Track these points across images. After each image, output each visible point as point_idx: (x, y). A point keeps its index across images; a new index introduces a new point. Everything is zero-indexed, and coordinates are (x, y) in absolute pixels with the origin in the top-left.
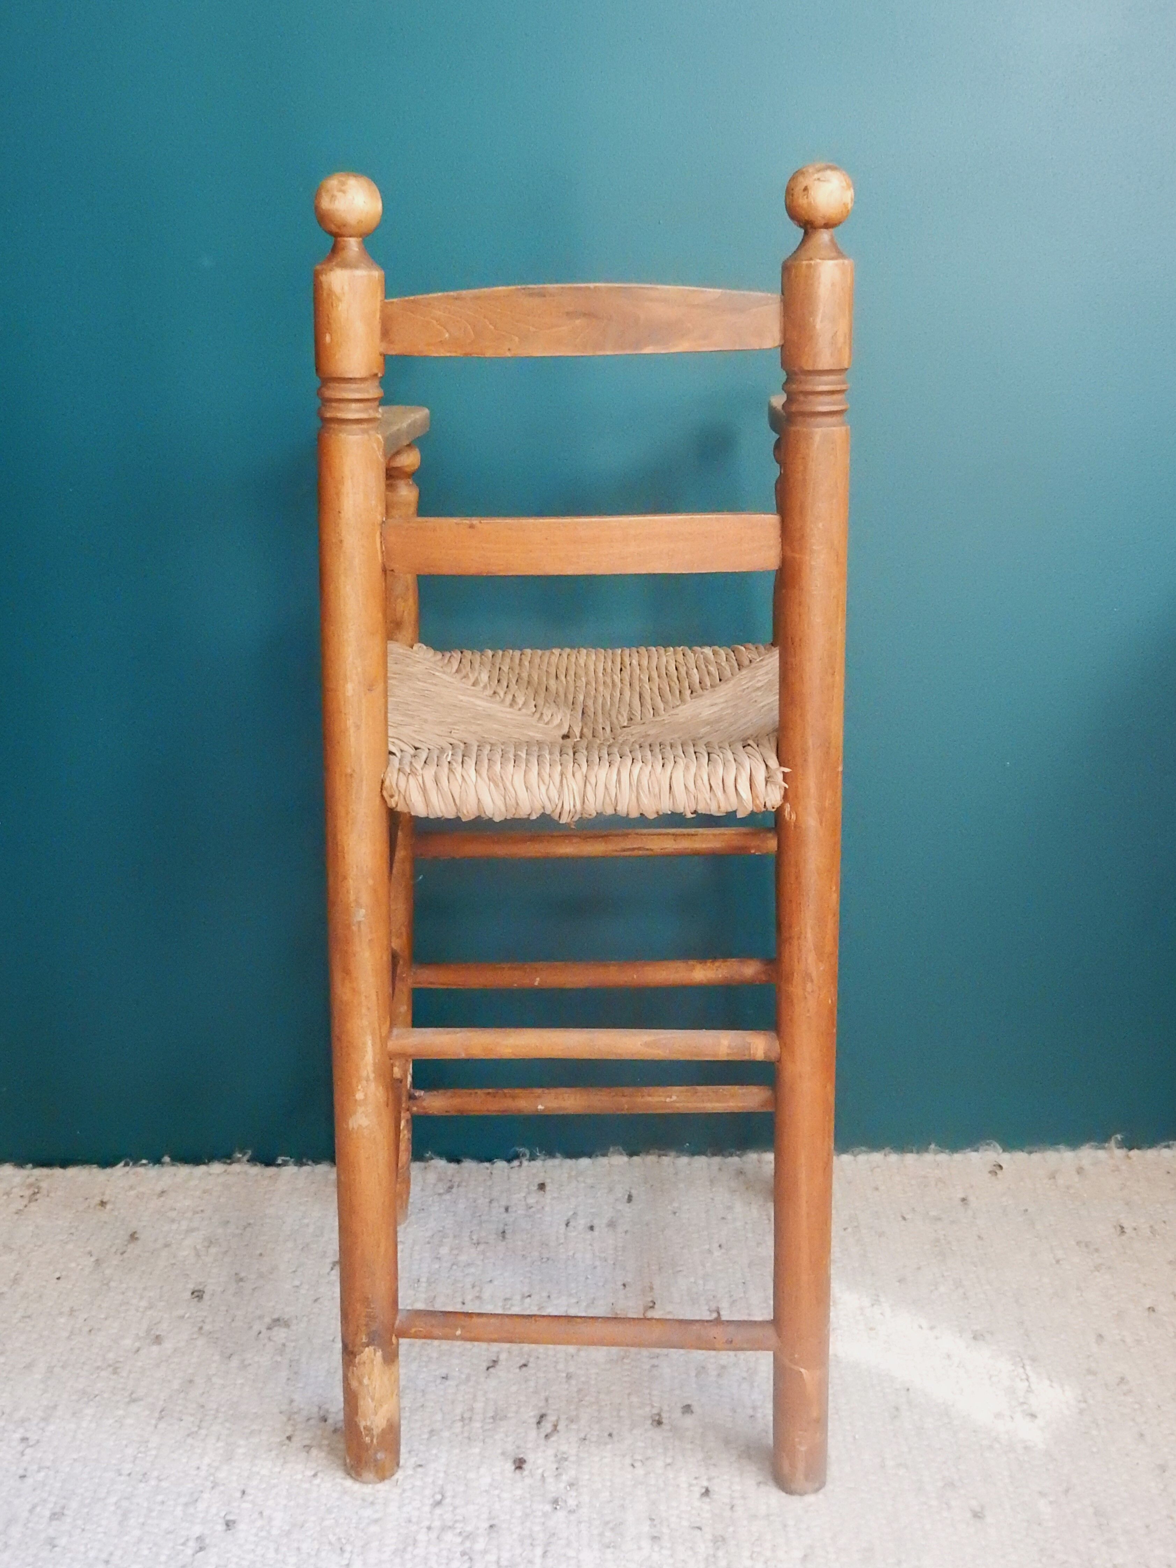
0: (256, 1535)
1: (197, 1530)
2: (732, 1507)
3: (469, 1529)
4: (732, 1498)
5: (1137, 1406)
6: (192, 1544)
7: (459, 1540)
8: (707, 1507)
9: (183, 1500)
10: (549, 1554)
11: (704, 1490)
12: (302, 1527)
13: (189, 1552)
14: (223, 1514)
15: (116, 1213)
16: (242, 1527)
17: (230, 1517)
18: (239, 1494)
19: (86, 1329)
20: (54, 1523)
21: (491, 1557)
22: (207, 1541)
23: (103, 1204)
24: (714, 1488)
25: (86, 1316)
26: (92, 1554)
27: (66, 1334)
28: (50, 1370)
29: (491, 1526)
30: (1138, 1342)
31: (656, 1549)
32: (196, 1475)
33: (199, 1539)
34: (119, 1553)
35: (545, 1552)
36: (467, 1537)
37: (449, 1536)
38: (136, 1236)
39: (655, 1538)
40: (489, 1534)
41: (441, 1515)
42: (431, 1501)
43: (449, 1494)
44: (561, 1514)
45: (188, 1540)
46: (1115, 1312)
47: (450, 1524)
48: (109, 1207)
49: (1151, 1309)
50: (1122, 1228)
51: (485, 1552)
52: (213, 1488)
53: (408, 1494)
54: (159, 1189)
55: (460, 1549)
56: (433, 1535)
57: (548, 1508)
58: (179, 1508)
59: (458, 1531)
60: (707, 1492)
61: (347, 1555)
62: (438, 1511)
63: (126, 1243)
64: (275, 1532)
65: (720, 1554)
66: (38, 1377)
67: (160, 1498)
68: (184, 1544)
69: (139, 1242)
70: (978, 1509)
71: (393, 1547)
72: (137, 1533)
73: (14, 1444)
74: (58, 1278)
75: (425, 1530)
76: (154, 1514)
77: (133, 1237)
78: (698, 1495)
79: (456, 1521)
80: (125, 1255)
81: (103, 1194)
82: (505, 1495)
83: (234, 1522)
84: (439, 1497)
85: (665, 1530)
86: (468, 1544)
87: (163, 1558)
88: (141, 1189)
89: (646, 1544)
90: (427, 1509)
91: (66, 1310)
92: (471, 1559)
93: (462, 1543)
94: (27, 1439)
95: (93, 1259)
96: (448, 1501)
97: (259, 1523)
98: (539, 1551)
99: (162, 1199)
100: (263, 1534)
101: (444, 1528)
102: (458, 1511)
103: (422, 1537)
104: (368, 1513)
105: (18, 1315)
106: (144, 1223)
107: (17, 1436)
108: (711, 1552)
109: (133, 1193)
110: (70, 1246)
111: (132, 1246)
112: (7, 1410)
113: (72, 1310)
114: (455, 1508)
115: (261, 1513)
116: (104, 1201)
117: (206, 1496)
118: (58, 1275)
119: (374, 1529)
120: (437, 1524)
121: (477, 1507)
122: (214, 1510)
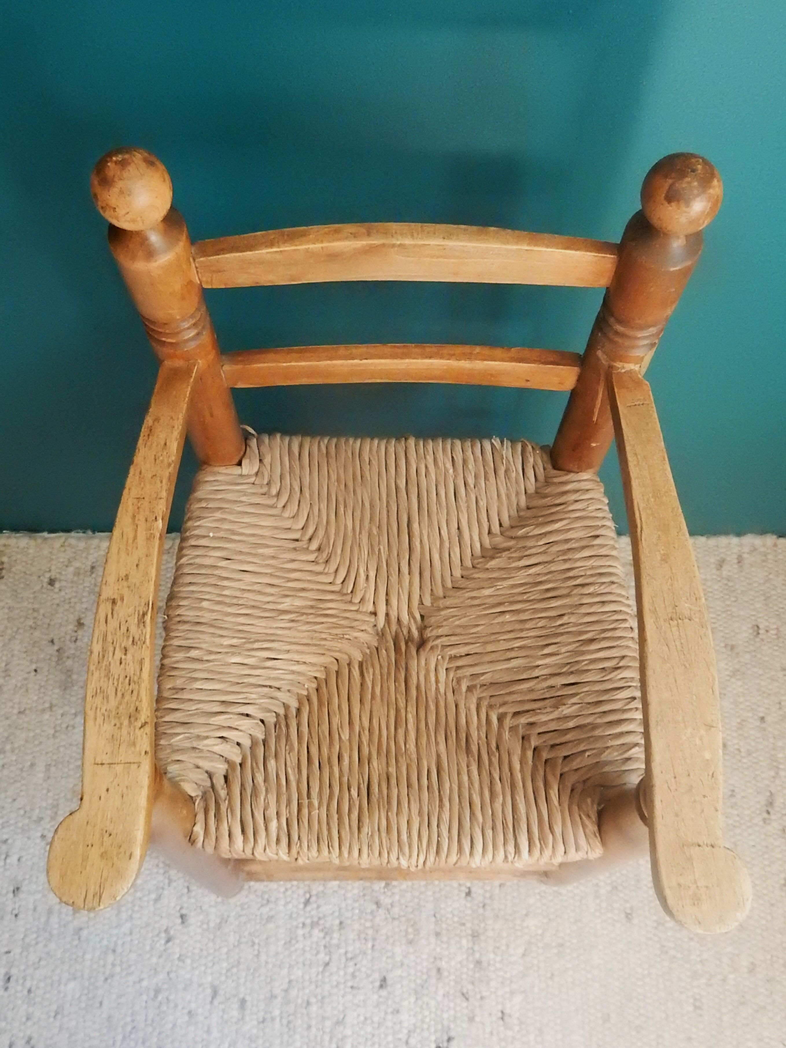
0: (200, 927)
1: (165, 922)
2: (484, 906)
3: (328, 925)
4: (485, 898)
5: (737, 819)
6: (163, 935)
7: (322, 935)
8: (469, 905)
9: (153, 896)
10: (375, 948)
11: (467, 890)
12: (227, 921)
13: (163, 942)
14: (178, 908)
15: (63, 593)
16: (192, 920)
17: (184, 912)
18: (185, 891)
19: (64, 726)
20: (77, 915)
21: (342, 951)
22: (172, 932)
23: (52, 582)
24: (473, 890)
25: (61, 712)
26: (105, 942)
27: (52, 732)
28: (48, 767)
29: (341, 923)
30: (749, 753)
31: (439, 942)
32: (157, 873)
33: (166, 931)
34: (120, 942)
35: (373, 946)
36: (326, 934)
37: (316, 932)
38: (82, 621)
39: (438, 934)
40: (340, 930)
41: (310, 912)
42: (302, 900)
43: (314, 892)
44: (381, 911)
45: (160, 932)
46: (739, 720)
47: (315, 919)
48: (57, 585)
49: (762, 719)
50: (758, 627)
51: (338, 946)
52: (169, 884)
53: (289, 893)
54: (89, 563)
55: (323, 943)
56: (307, 929)
57: (374, 907)
58: (151, 903)
59: (321, 927)
60: (469, 894)
61: (256, 947)
62: (308, 908)
63: (76, 629)
64: (212, 925)
65: (476, 948)
66: (41, 775)
67: (139, 894)
68: (158, 935)
69: (86, 628)
70: (629, 911)
71: (283, 942)
72: (128, 925)
73: (38, 841)
74: (36, 671)
75: (301, 925)
76: (136, 908)
77: (80, 624)
78: (463, 895)
79: (320, 919)
80: (78, 643)
81: (50, 571)
82: (349, 895)
83: (185, 915)
84: (308, 896)
85: (444, 926)
86: (328, 938)
87: (148, 948)
88: (77, 564)
89: (433, 939)
90: (301, 906)
91: (47, 705)
92: (330, 952)
93: (324, 938)
94: (45, 836)
95: (56, 648)
96: (313, 899)
97: (201, 917)
98: (370, 945)
99: (94, 575)
100: (205, 926)
101: (314, 925)
102: (320, 909)
103: (300, 932)
104: (265, 910)
105: (16, 711)
106: (84, 606)
107: (39, 834)
108: (470, 945)
109: (71, 569)
110: (37, 634)
111: (80, 633)
112: (28, 808)
113: (51, 707)
114: (318, 907)
115: (201, 907)
116: (53, 578)
117: (166, 892)
118: (34, 667)
119: (271, 926)
120: (308, 921)
121: (330, 906)
122: (173, 905)
